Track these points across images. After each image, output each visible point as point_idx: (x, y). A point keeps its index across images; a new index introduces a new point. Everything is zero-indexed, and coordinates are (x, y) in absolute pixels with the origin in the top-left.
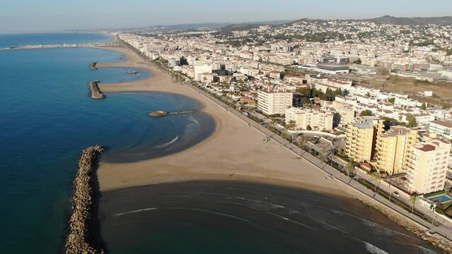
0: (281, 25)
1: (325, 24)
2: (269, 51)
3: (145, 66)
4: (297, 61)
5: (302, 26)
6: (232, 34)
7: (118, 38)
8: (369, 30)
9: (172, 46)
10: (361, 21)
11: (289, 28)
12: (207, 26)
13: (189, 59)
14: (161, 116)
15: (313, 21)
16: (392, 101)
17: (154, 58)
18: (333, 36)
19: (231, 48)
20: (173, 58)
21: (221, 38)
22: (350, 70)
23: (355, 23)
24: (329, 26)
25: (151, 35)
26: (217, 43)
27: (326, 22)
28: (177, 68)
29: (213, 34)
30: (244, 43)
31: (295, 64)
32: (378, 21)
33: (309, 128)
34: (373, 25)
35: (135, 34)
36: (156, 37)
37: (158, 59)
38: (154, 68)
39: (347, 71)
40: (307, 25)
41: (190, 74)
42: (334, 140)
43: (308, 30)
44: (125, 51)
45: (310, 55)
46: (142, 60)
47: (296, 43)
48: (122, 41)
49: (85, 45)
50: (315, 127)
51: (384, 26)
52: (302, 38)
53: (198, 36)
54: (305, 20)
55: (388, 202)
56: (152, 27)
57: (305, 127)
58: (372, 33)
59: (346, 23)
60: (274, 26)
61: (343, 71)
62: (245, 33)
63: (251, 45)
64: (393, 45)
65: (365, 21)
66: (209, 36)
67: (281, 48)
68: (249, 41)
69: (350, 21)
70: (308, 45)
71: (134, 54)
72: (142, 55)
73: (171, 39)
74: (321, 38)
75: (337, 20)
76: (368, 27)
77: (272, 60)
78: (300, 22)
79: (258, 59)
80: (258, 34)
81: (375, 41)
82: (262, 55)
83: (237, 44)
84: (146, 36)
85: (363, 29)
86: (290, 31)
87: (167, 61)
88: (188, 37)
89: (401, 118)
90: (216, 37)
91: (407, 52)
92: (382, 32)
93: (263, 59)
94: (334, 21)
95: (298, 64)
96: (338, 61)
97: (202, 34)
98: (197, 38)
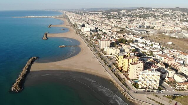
0: (132, 10)
1: (151, 10)
2: (120, 22)
5: (141, 10)
7: (65, 14)
10: (167, 9)
11: (135, 11)
15: (146, 9)
20: (79, 24)
21: (105, 15)
22: (147, 32)
23: (163, 10)
24: (152, 11)
25: (78, 13)
26: (102, 17)
28: (79, 28)
29: (102, 13)
30: (113, 18)
32: (173, 9)
33: (111, 54)
34: (171, 11)
36: (80, 14)
37: (75, 24)
38: (71, 28)
43: (142, 13)
47: (134, 18)
49: (51, 17)
50: (114, 54)
51: (175, 12)
52: (137, 16)
53: (96, 14)
54: (142, 8)
55: (118, 81)
58: (168, 14)
59: (160, 10)
60: (129, 10)
61: (143, 32)
62: (116, 13)
63: (115, 19)
65: (168, 9)
67: (126, 21)
68: (115, 17)
69: (162, 9)
70: (138, 20)
72: (70, 22)
74: (145, 17)
76: (168, 12)
78: (140, 8)
80: (121, 14)
83: (110, 18)
85: (166, 13)
86: (135, 13)
88: (92, 14)
90: (103, 15)
91: (178, 24)
92: (173, 15)
93: (116, 25)
94: (155, 9)
95: (128, 28)
96: (145, 27)
97: (98, 13)
98: (95, 15)
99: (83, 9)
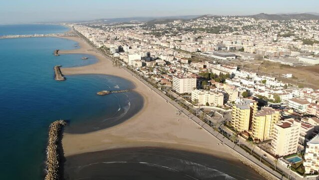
0: (189, 20)
1: (219, 19)
2: (180, 41)
3: (94, 53)
4: (200, 49)
5: (204, 21)
6: (155, 27)
7: (74, 29)
8: (250, 24)
9: (113, 36)
10: (245, 17)
11: (194, 22)
12: (137, 20)
13: (125, 48)
14: (106, 94)
15: (212, 17)
16: (264, 82)
17: (100, 46)
18: (225, 28)
19: (154, 38)
20: (113, 47)
21: (147, 29)
22: (236, 57)
23: (240, 19)
24: (222, 20)
25: (97, 27)
26: (144, 34)
27: (221, 17)
28: (116, 55)
29: (141, 26)
30: (163, 34)
31: (199, 51)
32: (256, 17)
33: (208, 104)
34: (253, 20)
35: (86, 25)
36: (101, 28)
37: (103, 47)
38: (100, 55)
39: (234, 57)
40: (207, 20)
41: (126, 60)
42: (225, 113)
43: (208, 24)
44: (79, 40)
45: (209, 44)
46: (91, 48)
47: (200, 34)
48: (77, 32)
49: (50, 35)
50: (212, 104)
51: (260, 21)
52: (203, 30)
53: (131, 28)
54: (205, 16)
55: (259, 162)
56: (98, 20)
57: (205, 104)
58: (251, 26)
59: (234, 19)
60: (184, 20)
61: (231, 58)
62: (163, 26)
63: (168, 36)
64: (266, 36)
65: (247, 17)
66: (139, 28)
67: (189, 39)
68: (167, 32)
69: (237, 17)
70: (208, 36)
71: (85, 42)
72: (91, 44)
73: (111, 30)
74: (216, 31)
75: (228, 17)
76: (249, 21)
77: (183, 48)
78: (202, 17)
79: (173, 47)
80: (173, 27)
81: (254, 33)
82: (176, 44)
83: (158, 35)
84: (94, 27)
85: (246, 23)
86: (195, 25)
87: (109, 49)
88: (124, 28)
89: (270, 96)
90: (143, 29)
91: (276, 41)
92: (259, 26)
93: (177, 48)
94: (226, 17)
95: (200, 51)
96: (228, 49)
97: (133, 27)
98: (130, 30)
99: (103, 20)
